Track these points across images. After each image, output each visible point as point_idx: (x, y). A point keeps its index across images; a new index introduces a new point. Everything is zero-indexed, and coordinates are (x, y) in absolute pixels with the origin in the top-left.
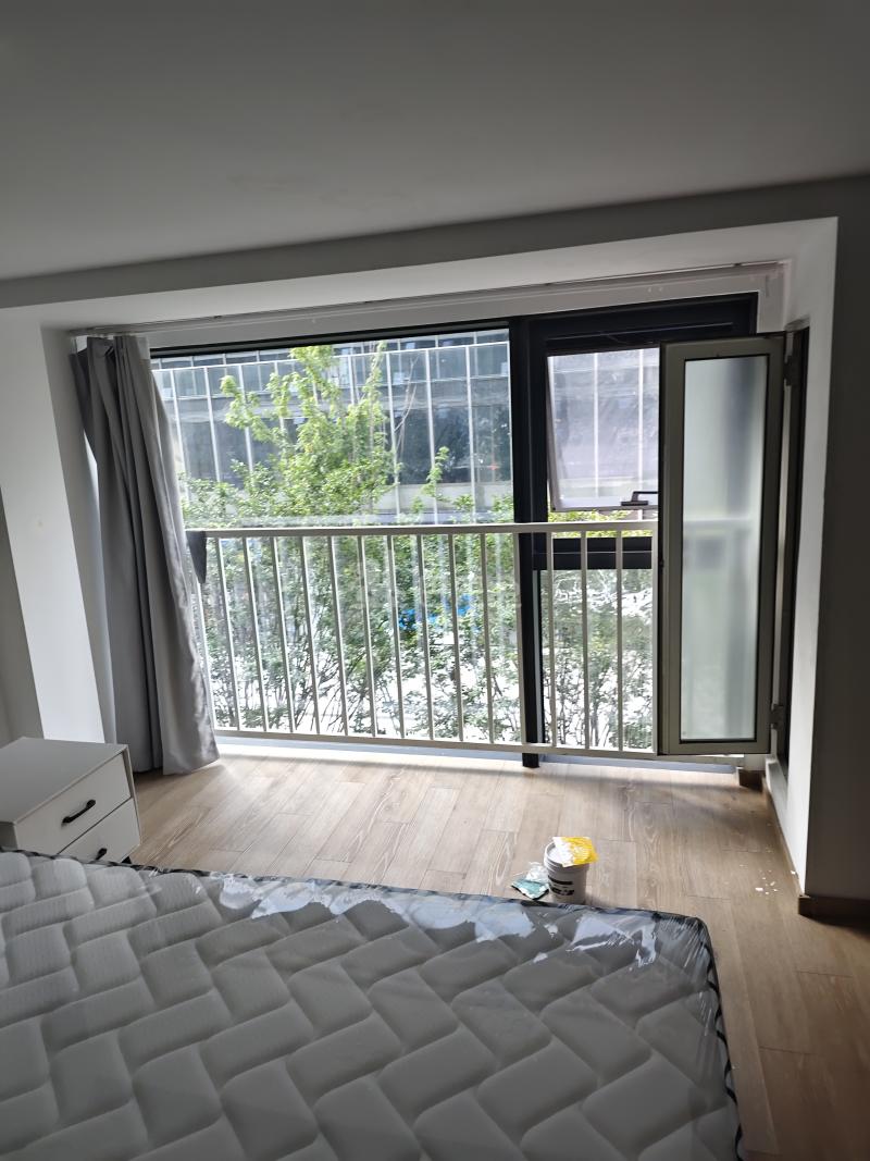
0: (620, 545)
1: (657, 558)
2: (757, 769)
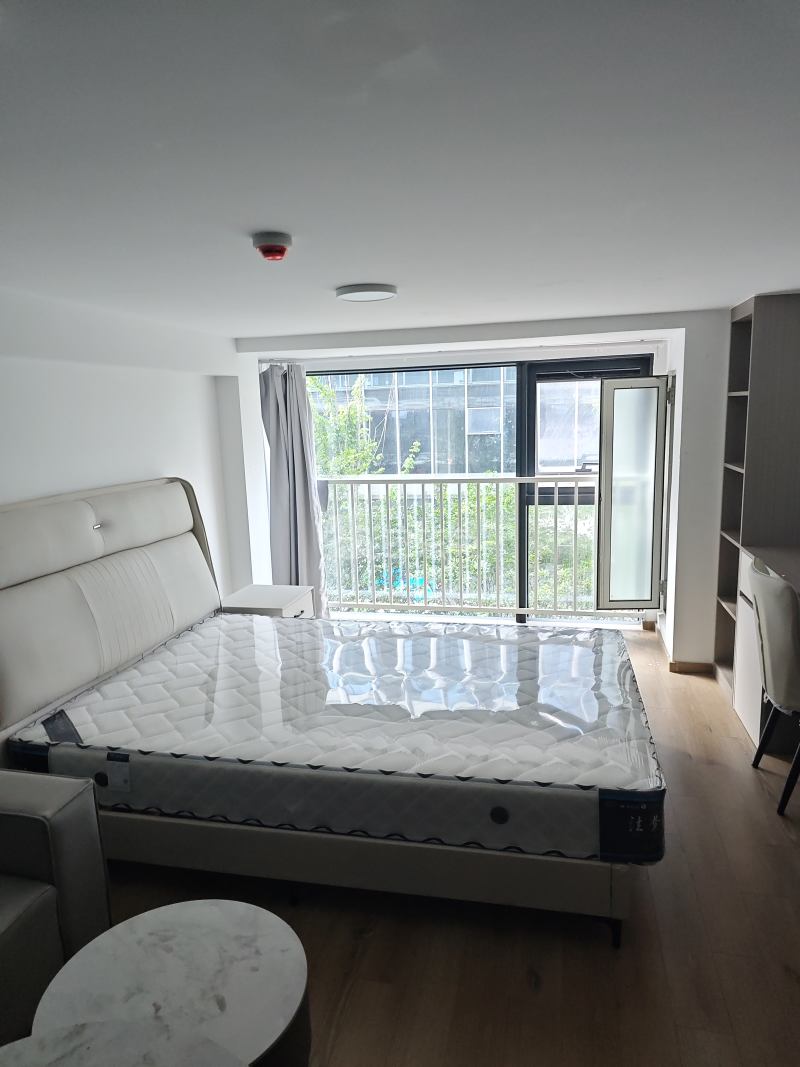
0: (576, 491)
1: (598, 497)
2: (653, 620)
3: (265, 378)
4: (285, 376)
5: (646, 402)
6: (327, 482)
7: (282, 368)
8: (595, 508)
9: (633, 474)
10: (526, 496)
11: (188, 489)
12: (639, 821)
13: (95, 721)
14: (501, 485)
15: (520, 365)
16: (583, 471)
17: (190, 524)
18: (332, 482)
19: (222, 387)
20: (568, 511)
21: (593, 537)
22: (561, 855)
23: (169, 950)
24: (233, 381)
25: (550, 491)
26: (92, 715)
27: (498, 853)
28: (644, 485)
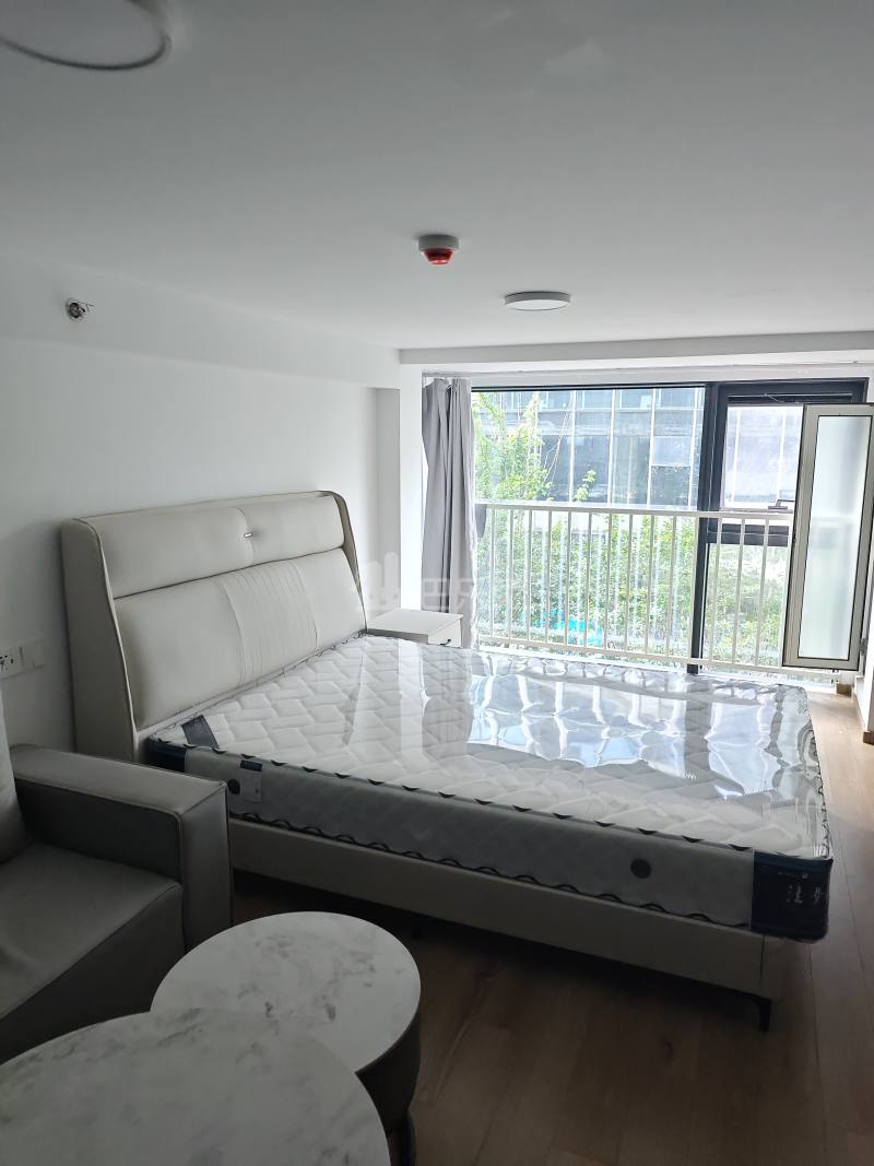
0: (767, 530)
1: (792, 538)
2: (849, 683)
3: (428, 393)
4: (449, 391)
5: (857, 431)
6: (485, 506)
7: (446, 382)
8: (788, 549)
9: (834, 514)
10: (707, 532)
11: (341, 504)
12: (799, 891)
13: (231, 728)
14: (679, 518)
15: (709, 385)
16: (778, 508)
17: (340, 541)
18: (491, 506)
19: (382, 400)
20: (754, 552)
21: (783, 583)
22: (707, 919)
23: (285, 955)
24: (394, 394)
25: (736, 528)
26: (229, 722)
27: (636, 909)
28: (849, 528)
